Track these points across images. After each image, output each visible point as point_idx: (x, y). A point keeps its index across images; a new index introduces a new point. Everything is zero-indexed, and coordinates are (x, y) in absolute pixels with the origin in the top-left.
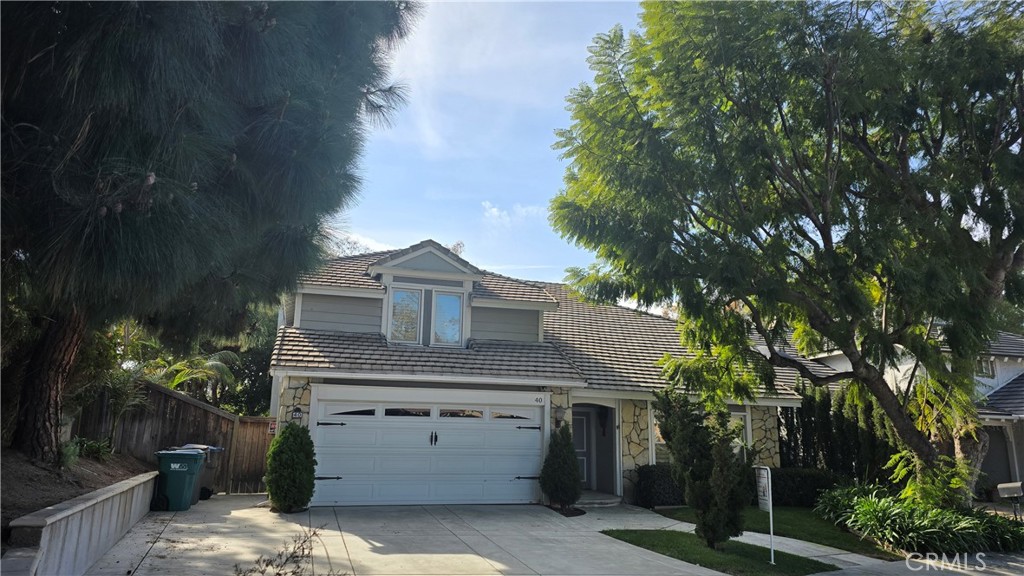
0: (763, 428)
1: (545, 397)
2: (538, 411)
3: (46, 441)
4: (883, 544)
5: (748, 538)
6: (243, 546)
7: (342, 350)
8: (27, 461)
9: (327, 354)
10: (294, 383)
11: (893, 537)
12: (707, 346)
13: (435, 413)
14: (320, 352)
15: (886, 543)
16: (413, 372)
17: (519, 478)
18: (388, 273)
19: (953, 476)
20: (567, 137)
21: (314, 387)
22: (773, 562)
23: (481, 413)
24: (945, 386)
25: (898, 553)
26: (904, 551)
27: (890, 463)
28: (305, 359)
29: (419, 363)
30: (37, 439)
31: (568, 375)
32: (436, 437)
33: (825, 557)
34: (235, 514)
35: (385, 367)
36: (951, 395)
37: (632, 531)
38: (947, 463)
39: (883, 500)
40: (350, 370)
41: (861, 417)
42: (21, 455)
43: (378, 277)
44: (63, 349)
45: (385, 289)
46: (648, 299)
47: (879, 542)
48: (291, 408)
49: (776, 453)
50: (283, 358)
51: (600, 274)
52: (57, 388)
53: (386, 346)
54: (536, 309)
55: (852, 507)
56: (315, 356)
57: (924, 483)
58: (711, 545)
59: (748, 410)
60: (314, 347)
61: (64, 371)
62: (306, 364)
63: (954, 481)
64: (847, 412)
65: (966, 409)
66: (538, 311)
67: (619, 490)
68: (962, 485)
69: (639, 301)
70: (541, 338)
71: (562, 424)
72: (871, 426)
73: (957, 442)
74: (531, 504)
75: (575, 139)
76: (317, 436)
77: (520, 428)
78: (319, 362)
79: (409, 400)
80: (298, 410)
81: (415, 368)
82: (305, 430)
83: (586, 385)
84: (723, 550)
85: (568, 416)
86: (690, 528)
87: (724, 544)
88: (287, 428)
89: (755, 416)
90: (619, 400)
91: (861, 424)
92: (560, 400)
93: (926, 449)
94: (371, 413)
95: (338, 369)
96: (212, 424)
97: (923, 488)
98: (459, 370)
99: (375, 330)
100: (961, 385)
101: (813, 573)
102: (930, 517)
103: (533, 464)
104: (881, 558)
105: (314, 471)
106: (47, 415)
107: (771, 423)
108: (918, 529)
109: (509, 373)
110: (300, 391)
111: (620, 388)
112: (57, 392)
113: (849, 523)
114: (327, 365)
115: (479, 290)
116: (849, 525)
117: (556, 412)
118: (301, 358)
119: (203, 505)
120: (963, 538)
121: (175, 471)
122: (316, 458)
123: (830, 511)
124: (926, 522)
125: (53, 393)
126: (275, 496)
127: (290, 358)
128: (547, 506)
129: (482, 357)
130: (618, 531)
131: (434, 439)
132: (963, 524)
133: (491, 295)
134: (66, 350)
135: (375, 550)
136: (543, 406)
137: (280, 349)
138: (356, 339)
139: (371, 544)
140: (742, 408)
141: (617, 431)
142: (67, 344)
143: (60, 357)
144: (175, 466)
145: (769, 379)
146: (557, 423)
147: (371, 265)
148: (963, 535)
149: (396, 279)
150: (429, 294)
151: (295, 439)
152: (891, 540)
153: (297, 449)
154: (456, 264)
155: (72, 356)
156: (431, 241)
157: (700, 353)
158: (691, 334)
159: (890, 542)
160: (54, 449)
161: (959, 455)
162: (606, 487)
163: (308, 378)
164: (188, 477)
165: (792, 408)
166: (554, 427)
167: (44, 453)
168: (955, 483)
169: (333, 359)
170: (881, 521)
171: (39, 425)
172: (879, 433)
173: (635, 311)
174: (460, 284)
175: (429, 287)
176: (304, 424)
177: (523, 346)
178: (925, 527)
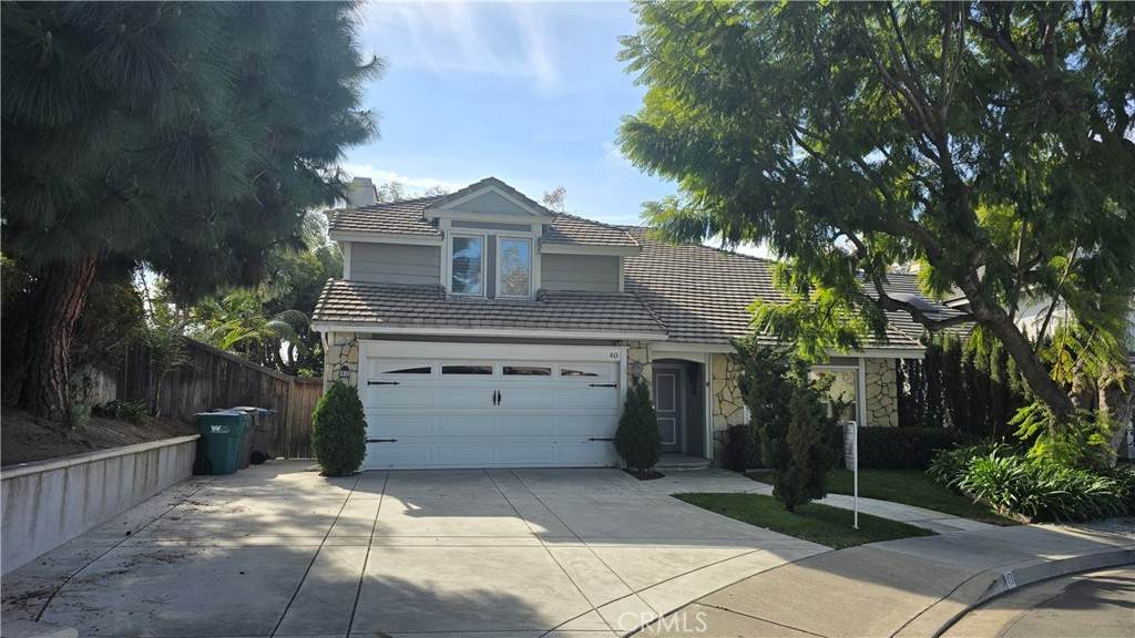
0: (880, 383)
1: (621, 352)
2: (613, 366)
3: (52, 399)
4: (999, 508)
5: (833, 500)
6: (269, 509)
7: (392, 304)
8: (31, 420)
9: (376, 308)
10: (340, 340)
11: (1011, 500)
12: (804, 288)
13: (498, 370)
14: (368, 305)
15: (1003, 507)
16: (470, 326)
17: (592, 439)
18: (445, 216)
19: (1092, 432)
20: (633, 46)
21: (362, 344)
22: (856, 526)
23: (550, 369)
24: (1089, 328)
25: (1015, 518)
26: (1022, 516)
27: (1016, 418)
28: (351, 313)
29: (477, 317)
30: (43, 398)
31: (647, 327)
32: (499, 396)
33: (925, 521)
34: (281, 477)
35: (439, 321)
36: (1094, 338)
37: (706, 494)
38: (1084, 417)
39: (1004, 460)
40: (400, 324)
41: (994, 368)
42: (25, 414)
43: (435, 222)
44: (66, 302)
45: (442, 235)
46: (735, 237)
47: (995, 506)
48: (338, 367)
49: (894, 411)
50: (326, 312)
51: (679, 208)
52: (62, 343)
53: (444, 299)
54: (615, 254)
55: (966, 468)
56: (361, 310)
57: (1057, 440)
58: (790, 508)
59: (862, 363)
60: (363, 300)
61: (69, 325)
62: (351, 319)
63: (1093, 437)
64: (978, 363)
65: (1112, 356)
66: (618, 257)
67: (709, 453)
68: (1102, 441)
69: (724, 239)
70: (622, 288)
71: (640, 380)
72: (1005, 377)
73: (1101, 393)
74: (606, 467)
75: (644, 47)
76: (367, 397)
77: (593, 386)
78: (366, 316)
79: (469, 357)
80: (346, 368)
81: (473, 322)
82: (353, 390)
83: (667, 337)
84: (803, 514)
85: (647, 372)
86: (767, 490)
87: (805, 507)
88: (334, 387)
89: (870, 370)
90: (710, 354)
91: (994, 376)
92: (638, 355)
93: (1061, 402)
94: (427, 371)
95: (386, 323)
96: (265, 385)
97: (1055, 446)
98: (522, 323)
99: (433, 281)
100: (1108, 326)
101: (901, 538)
102: (1057, 478)
103: (608, 425)
104: (993, 523)
105: (364, 433)
106: (51, 372)
107: (890, 377)
108: (1041, 491)
109: (578, 326)
110: (347, 348)
111: (709, 340)
112: (62, 348)
113: (962, 485)
114: (374, 319)
115: (550, 234)
116: (962, 487)
117: (633, 368)
118: (346, 312)
119: (253, 469)
120: (1094, 500)
121: (216, 434)
122: (367, 420)
123: (943, 473)
124: (1051, 483)
125: (57, 349)
126: (323, 460)
127: (334, 312)
128: (624, 470)
129: (551, 310)
130: (692, 494)
131: (497, 398)
132: (1096, 486)
133: (563, 239)
134: (69, 302)
135: (410, 513)
136: (619, 363)
137: (325, 303)
138: (412, 291)
139: (408, 507)
140: (854, 361)
141: (707, 389)
142: (70, 295)
143: (63, 311)
144: (216, 429)
145: (879, 326)
146: (635, 379)
147: (428, 208)
148: (1097, 498)
149: (455, 223)
150: (492, 240)
151: (342, 399)
152: (1008, 503)
153: (345, 409)
154: (523, 205)
155: (75, 310)
156: (493, 178)
157: (795, 297)
158: (785, 275)
159: (1008, 507)
160: (62, 407)
161: (1103, 407)
162: (696, 450)
163: (355, 333)
164: (230, 440)
165: (917, 360)
166: (631, 384)
167: (50, 412)
168: (1094, 439)
169: (381, 313)
170: (999, 482)
171: (44, 383)
172: (1014, 386)
173: (718, 250)
174: (528, 228)
175: (492, 232)
176: (353, 383)
177: (600, 297)
178: (1050, 489)
